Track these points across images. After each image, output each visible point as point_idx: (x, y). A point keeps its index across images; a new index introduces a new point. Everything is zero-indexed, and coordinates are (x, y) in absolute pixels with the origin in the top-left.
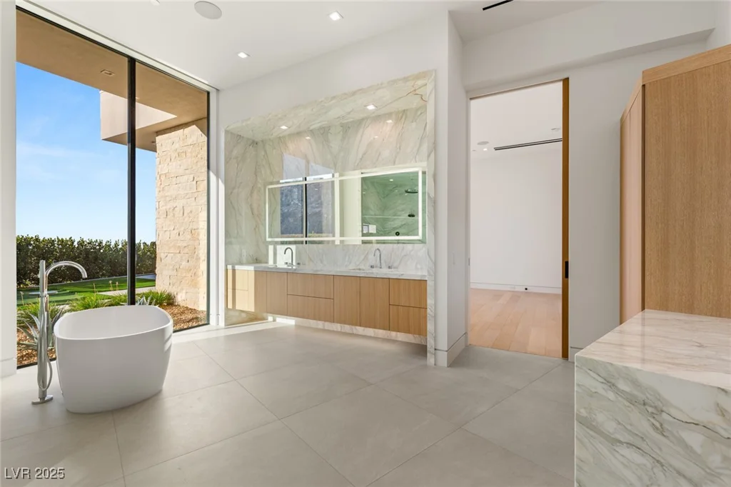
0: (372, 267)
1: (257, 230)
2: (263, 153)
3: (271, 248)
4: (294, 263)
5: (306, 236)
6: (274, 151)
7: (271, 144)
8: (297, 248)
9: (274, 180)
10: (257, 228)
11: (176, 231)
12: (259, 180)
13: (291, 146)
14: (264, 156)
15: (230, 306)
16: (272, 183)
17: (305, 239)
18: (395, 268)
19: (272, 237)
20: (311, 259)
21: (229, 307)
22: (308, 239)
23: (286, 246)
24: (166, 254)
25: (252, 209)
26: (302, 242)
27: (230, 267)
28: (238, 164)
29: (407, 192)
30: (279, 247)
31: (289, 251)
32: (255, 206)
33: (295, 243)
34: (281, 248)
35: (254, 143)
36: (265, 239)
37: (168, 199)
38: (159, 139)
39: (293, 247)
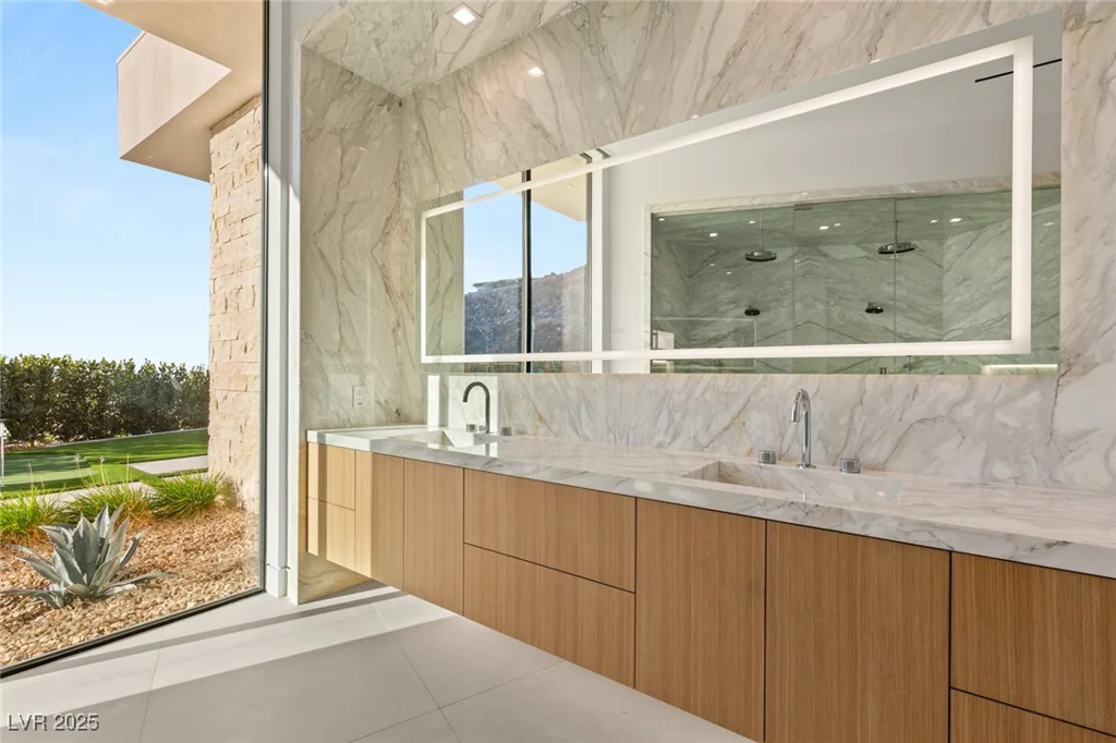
0: (769, 458)
1: (400, 333)
2: (415, 127)
3: (433, 381)
4: (494, 429)
5: (529, 351)
6: (443, 113)
7: (435, 97)
8: (501, 383)
9: (443, 194)
10: (398, 330)
11: (241, 343)
12: (407, 201)
13: (488, 89)
14: (418, 134)
15: (313, 549)
16: (438, 203)
17: (524, 357)
18: (873, 468)
19: (434, 354)
20: (541, 418)
21: (310, 551)
22: (534, 357)
23: (473, 378)
24: (225, 393)
25: (385, 278)
26: (516, 368)
27: (313, 436)
28: (344, 152)
29: (750, 258)
30: (452, 380)
31: (477, 393)
32: (395, 271)
33: (498, 368)
34: (457, 383)
35: (393, 102)
36: (419, 359)
37: (229, 271)
38: (216, 142)
39: (491, 380)
